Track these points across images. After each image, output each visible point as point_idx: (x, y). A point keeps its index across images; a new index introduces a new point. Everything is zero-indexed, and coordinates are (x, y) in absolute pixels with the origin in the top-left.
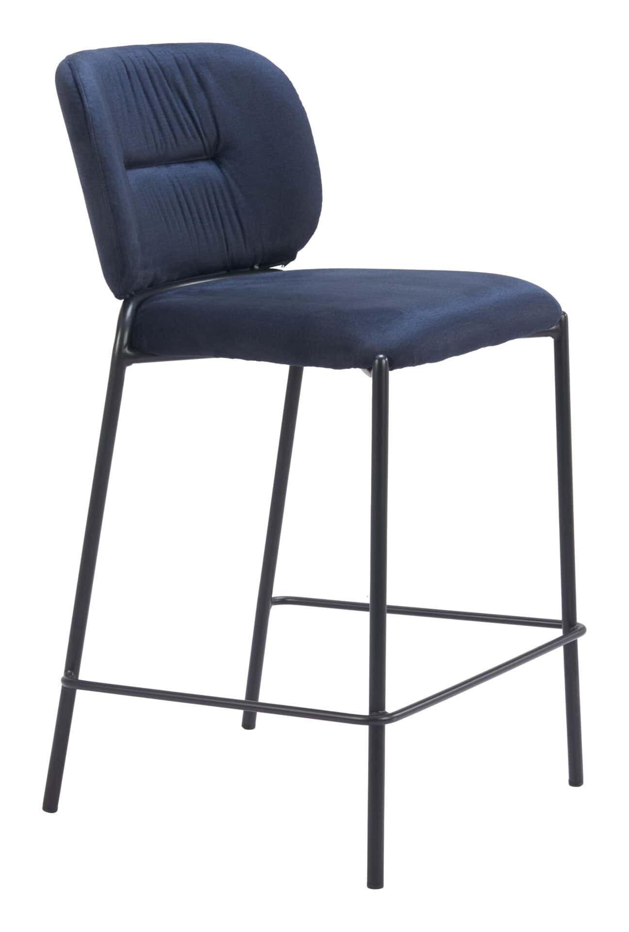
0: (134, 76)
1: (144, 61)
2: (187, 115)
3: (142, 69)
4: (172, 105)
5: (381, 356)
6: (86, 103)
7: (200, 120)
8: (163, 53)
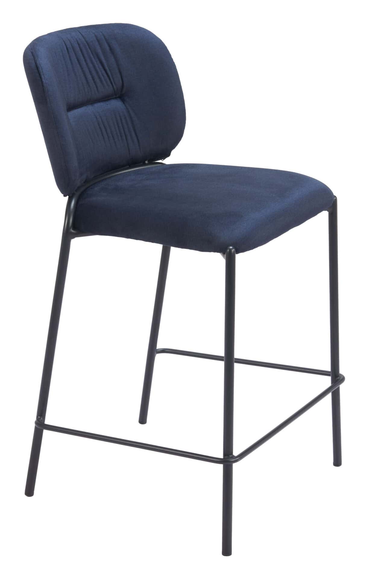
0: (71, 50)
1: (76, 39)
2: (103, 72)
3: (76, 45)
4: (94, 67)
5: (231, 247)
6: (43, 80)
7: (111, 74)
8: (88, 33)
